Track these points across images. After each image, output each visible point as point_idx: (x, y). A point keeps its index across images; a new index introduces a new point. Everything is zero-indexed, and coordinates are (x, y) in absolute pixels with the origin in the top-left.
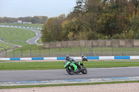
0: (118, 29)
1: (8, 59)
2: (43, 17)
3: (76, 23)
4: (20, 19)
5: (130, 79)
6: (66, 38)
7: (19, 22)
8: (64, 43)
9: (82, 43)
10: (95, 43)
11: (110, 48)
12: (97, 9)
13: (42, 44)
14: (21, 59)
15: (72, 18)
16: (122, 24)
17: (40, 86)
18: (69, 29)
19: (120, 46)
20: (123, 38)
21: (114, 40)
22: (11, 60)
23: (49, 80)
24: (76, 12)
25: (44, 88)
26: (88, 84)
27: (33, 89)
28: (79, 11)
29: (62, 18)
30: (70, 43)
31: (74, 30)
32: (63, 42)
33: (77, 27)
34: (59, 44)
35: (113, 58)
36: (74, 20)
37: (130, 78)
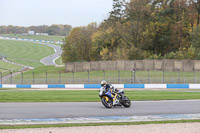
0: (172, 45)
1: (14, 86)
2: (65, 26)
3: (113, 35)
4: (32, 28)
5: (189, 117)
6: (97, 57)
7: (30, 32)
8: (95, 64)
9: (121, 64)
10: (139, 64)
11: (161, 73)
12: (142, 16)
13: (63, 65)
14: (33, 86)
15: (106, 27)
16: (179, 38)
17: (59, 126)
18: (102, 44)
19: (174, 70)
20: (179, 58)
21: (166, 61)
22: (18, 87)
23: (72, 117)
24: (113, 20)
25: (66, 129)
26: (128, 124)
27: (50, 129)
28: (117, 19)
29: (92, 28)
30: (103, 64)
31: (109, 45)
32: (93, 63)
33: (113, 41)
34: (87, 65)
35: (164, 86)
36: (109, 31)
37: (189, 115)
